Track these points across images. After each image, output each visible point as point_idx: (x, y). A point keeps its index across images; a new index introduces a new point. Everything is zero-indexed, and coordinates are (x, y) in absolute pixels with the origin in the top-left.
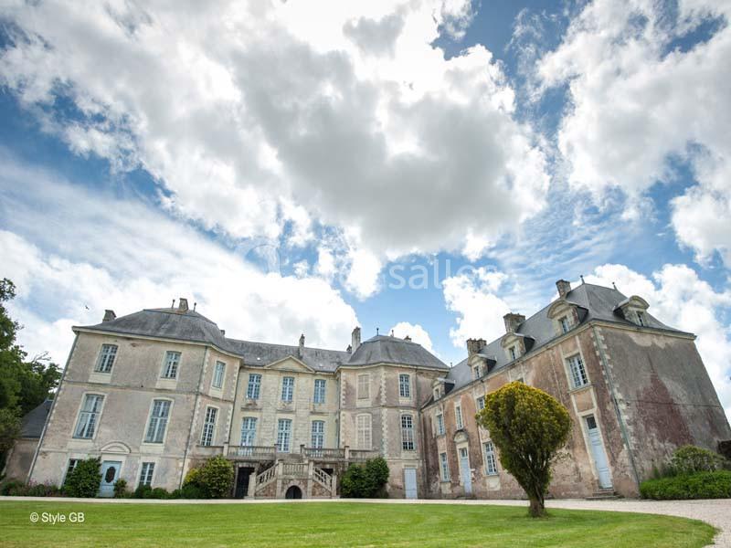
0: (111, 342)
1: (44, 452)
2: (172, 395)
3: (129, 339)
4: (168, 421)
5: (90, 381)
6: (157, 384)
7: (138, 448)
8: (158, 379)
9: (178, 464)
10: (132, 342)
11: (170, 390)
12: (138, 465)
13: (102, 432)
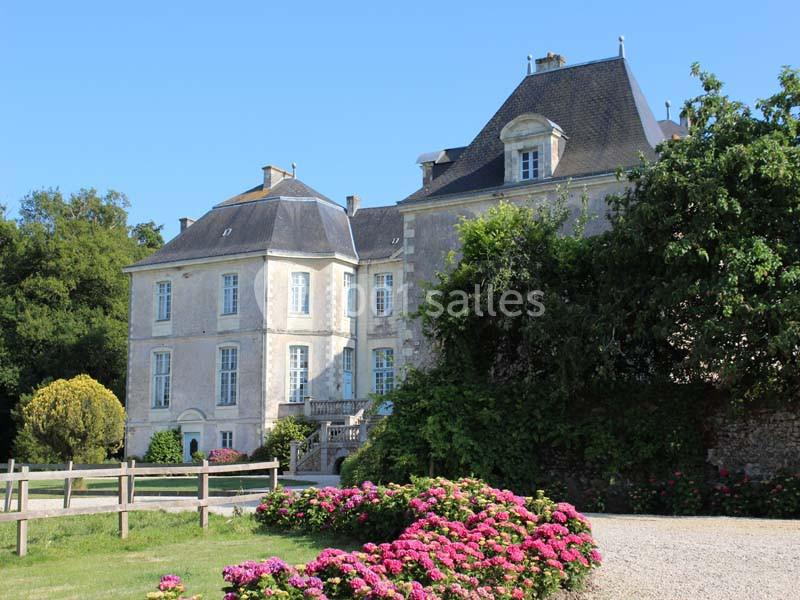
0: (163, 278)
1: (132, 428)
2: (234, 338)
3: (179, 268)
4: (238, 374)
5: (154, 335)
6: (219, 325)
7: (213, 414)
8: (219, 317)
9: (256, 431)
10: (183, 272)
11: (232, 332)
12: (215, 435)
13: (177, 397)
